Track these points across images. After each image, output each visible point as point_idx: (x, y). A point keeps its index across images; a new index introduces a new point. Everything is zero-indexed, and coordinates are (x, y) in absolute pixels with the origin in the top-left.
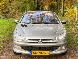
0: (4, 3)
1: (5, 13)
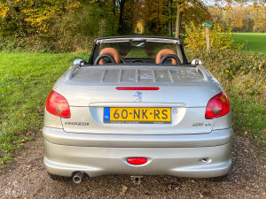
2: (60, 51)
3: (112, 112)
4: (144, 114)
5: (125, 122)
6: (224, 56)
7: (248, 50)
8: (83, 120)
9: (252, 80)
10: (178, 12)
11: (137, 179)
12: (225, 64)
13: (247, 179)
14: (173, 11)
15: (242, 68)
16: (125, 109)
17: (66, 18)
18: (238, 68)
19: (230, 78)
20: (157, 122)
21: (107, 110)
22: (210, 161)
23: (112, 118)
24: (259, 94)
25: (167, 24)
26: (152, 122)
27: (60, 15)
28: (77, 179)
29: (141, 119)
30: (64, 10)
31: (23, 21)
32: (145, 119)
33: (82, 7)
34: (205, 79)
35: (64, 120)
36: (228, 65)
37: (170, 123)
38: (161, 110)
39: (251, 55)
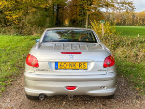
0: (17, 16)
1: (18, 28)
2: (25, 35)
3: (59, 64)
4: (74, 65)
5: (65, 69)
6: (111, 38)
7: (123, 35)
8: (45, 68)
9: (125, 50)
10: (87, 15)
11: (71, 97)
12: (112, 42)
13: (123, 98)
14: (85, 14)
15: (120, 44)
16: (65, 63)
17: (28, 17)
18: (118, 44)
19: (114, 49)
20: (81, 69)
21: (56, 63)
22: (106, 88)
23: (59, 67)
24: (129, 57)
25: (81, 21)
26: (78, 69)
27: (25, 15)
28: (42, 97)
29: (73, 68)
30: (27, 12)
31: (4, 18)
32: (75, 68)
33: (37, 12)
34: (103, 49)
35: (35, 68)
36: (113, 43)
37: (87, 69)
38: (82, 63)
39: (125, 37)
